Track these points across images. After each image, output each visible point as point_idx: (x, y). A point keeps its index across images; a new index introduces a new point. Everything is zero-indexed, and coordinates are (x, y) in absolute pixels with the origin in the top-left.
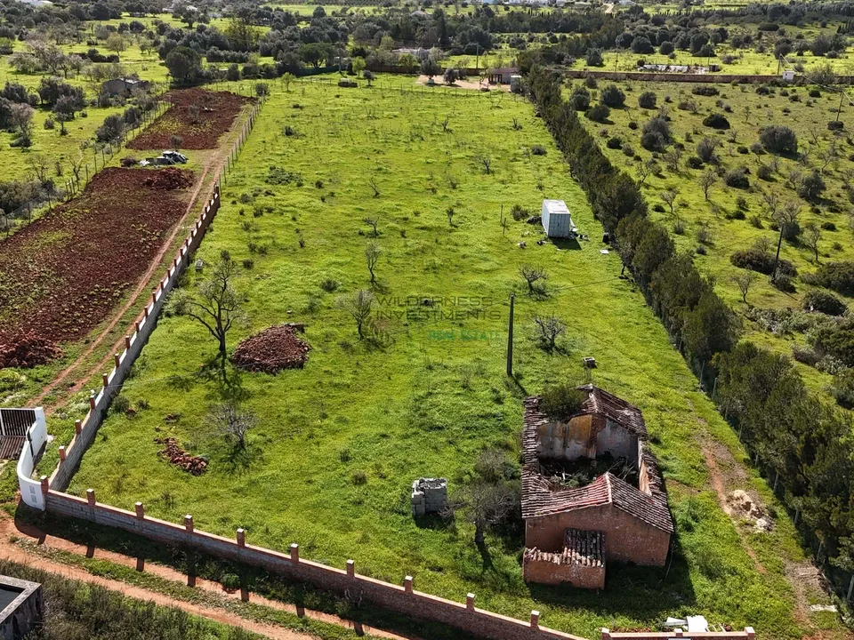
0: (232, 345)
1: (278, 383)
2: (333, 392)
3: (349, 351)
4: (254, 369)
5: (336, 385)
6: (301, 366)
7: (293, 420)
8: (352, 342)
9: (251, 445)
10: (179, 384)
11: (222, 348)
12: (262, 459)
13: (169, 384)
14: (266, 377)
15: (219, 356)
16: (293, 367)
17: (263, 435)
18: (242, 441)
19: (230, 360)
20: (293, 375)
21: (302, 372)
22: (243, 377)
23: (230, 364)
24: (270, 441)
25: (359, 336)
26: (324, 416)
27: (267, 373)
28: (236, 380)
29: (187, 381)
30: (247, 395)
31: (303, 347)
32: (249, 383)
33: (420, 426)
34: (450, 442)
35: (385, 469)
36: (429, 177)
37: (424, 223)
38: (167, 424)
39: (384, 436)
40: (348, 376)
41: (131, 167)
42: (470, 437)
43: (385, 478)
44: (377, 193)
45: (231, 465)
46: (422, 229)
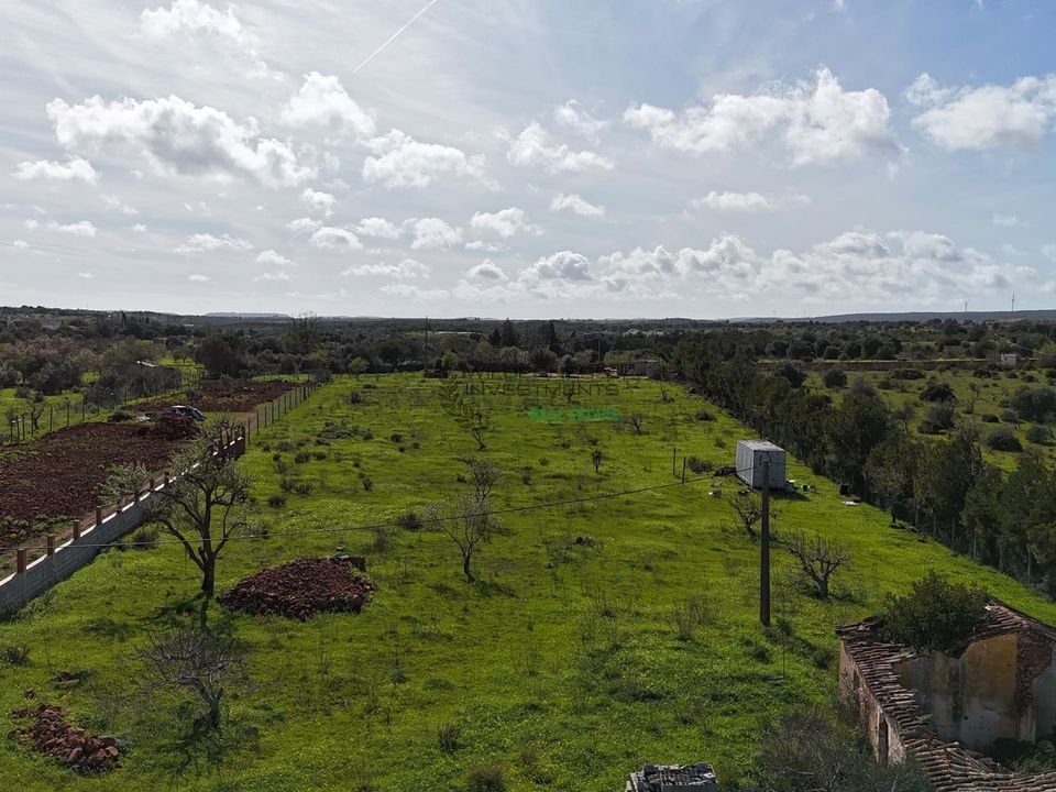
0: (225, 582)
1: (307, 633)
2: (419, 645)
3: (449, 594)
4: (263, 612)
5: (425, 636)
6: (356, 608)
7: (335, 685)
8: (453, 584)
9: (234, 723)
10: (105, 630)
11: (208, 586)
12: (256, 749)
13: (86, 630)
14: (286, 623)
15: (199, 597)
16: (341, 610)
17: (266, 708)
18: (214, 715)
19: (218, 600)
20: (341, 623)
21: (356, 619)
22: (236, 623)
23: (218, 606)
24: (280, 718)
25: (466, 578)
26: (401, 679)
27: (289, 617)
28: (224, 626)
29: (125, 626)
30: (246, 647)
31: (362, 585)
32: (250, 631)
33: (612, 692)
34: (685, 722)
35: (546, 765)
36: (556, 435)
37: (557, 471)
38: (57, 687)
39: (534, 708)
40: (448, 626)
41: (122, 422)
42: (726, 714)
43: (548, 782)
44: (483, 446)
45: (180, 758)
46: (554, 477)
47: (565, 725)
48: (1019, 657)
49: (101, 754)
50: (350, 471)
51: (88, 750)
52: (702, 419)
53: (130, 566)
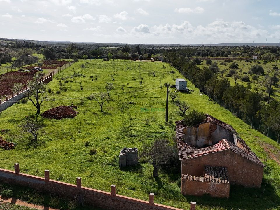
0: (42, 111)
1: (60, 123)
2: (86, 125)
3: (96, 115)
4: (50, 118)
5: (87, 123)
6: (72, 117)
7: (64, 133)
8: (97, 113)
9: (40, 141)
10: (13, 121)
11: (38, 112)
12: (45, 146)
13: (9, 121)
14: (56, 120)
15: (36, 114)
16: (69, 118)
17: (48, 138)
18: (36, 139)
19: (40, 115)
20: (69, 121)
21: (72, 120)
22: (44, 120)
23: (40, 116)
24: (51, 140)
25: (101, 111)
26: (80, 132)
27: (56, 119)
28: (42, 121)
29: (18, 120)
30: (46, 126)
31: (75, 112)
32: (47, 122)
33: (126, 135)
34: (140, 141)
35: (107, 149)
36: (133, 77)
37: (131, 86)
38: (1, 133)
39: (108, 138)
40: (94, 121)
41: (22, 72)
42: (150, 140)
43: (106, 152)
44: (113, 79)
45: (28, 147)
46: (130, 87)
47: (113, 142)
48: (210, 128)
49: (10, 146)
50: (78, 85)
51: (7, 145)
52: (172, 73)
53: (20, 107)
